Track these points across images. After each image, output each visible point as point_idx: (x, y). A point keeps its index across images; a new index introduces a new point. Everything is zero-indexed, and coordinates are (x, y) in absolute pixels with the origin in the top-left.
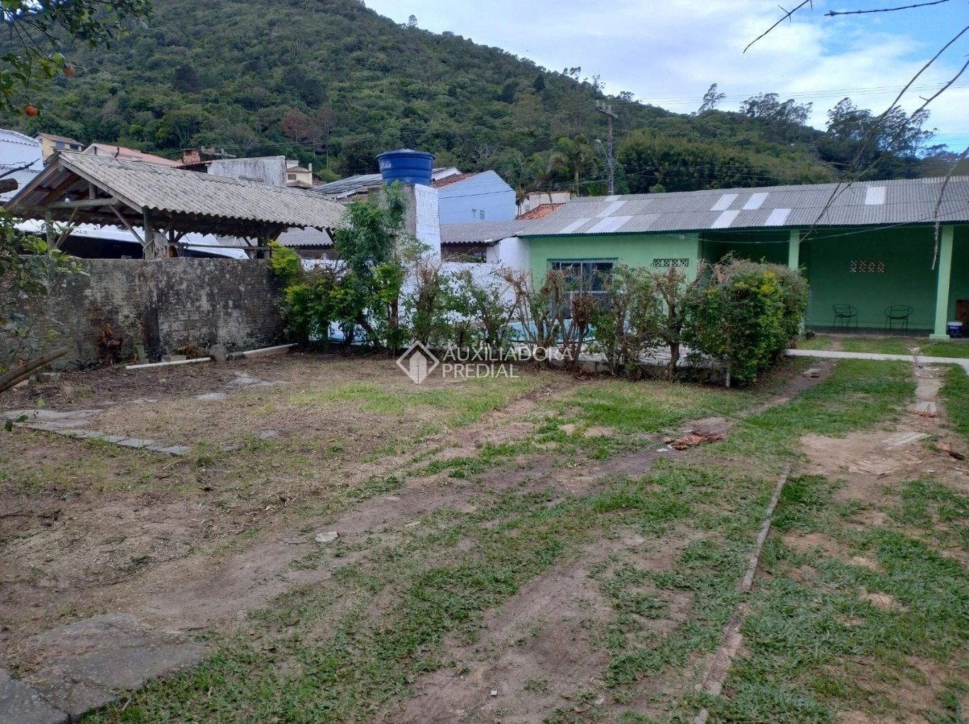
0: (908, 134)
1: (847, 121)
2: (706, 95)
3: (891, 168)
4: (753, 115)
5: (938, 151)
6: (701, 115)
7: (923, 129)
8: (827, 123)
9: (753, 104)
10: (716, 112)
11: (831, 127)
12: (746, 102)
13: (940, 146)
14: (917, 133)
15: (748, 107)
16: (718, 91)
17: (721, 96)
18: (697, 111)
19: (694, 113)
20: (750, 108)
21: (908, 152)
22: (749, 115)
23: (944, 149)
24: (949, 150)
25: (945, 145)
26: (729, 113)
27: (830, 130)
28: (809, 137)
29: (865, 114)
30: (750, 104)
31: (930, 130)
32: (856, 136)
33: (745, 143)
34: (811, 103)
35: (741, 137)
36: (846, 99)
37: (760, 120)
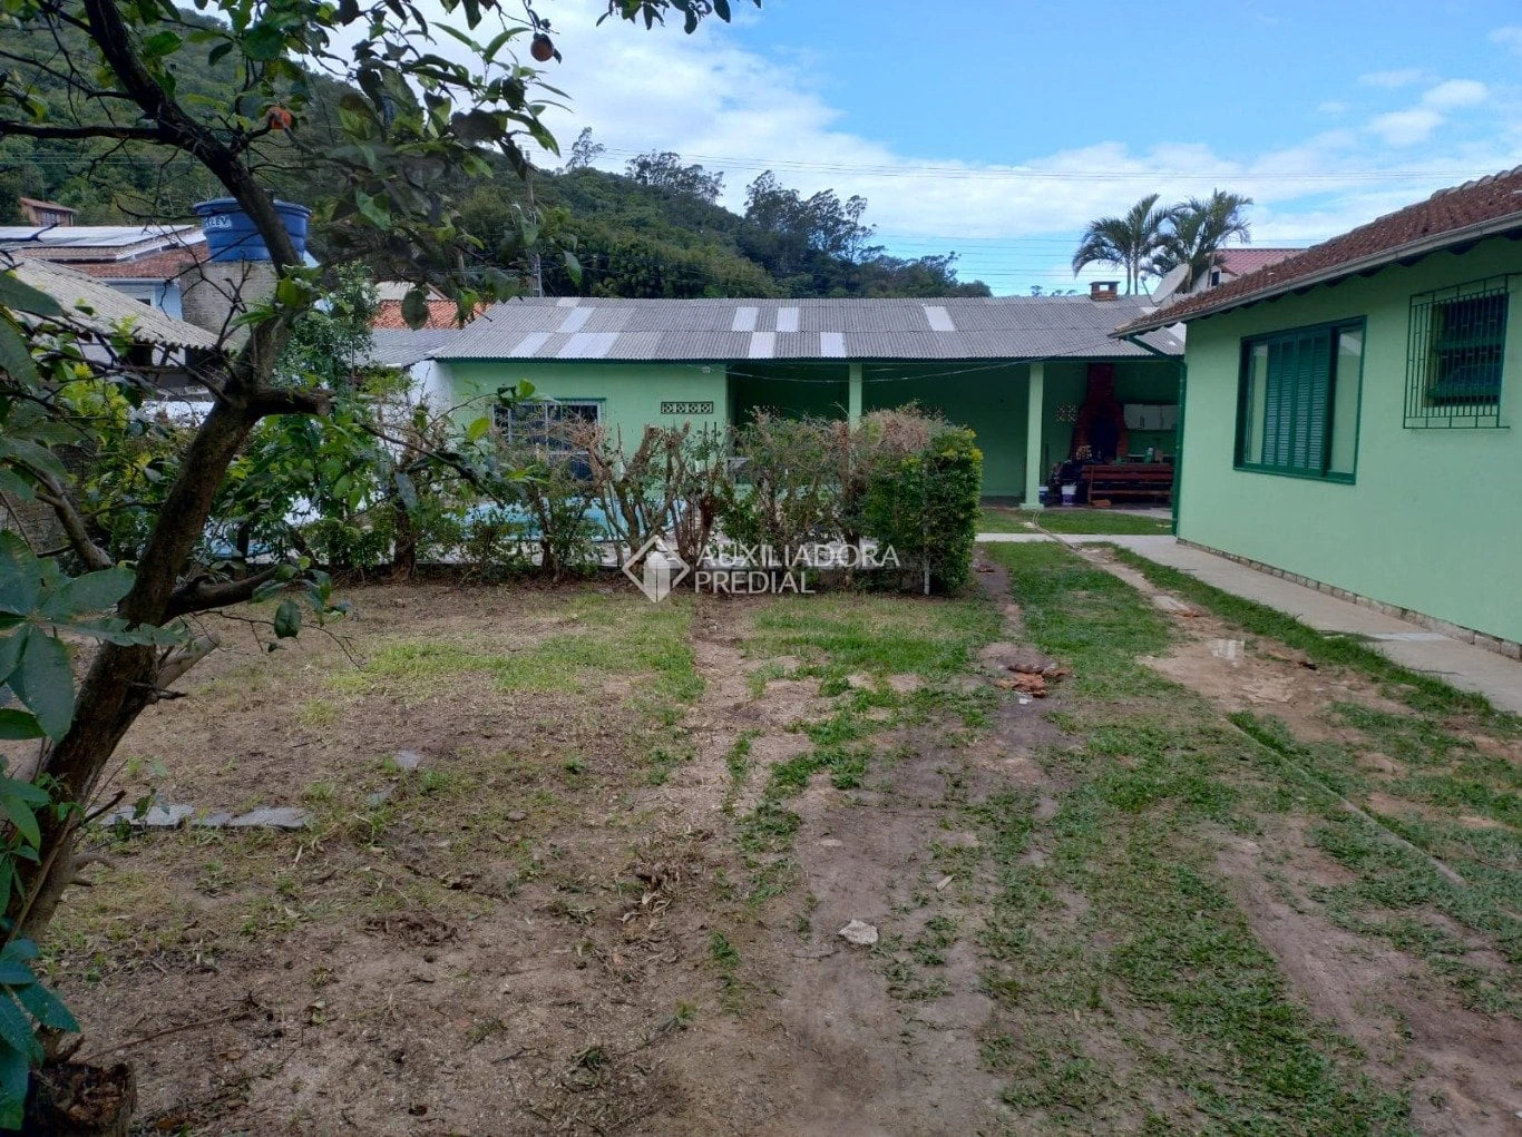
0: (843, 230)
1: (769, 203)
2: (576, 144)
3: (826, 274)
4: (645, 182)
5: (877, 255)
6: (571, 174)
7: (860, 224)
8: (747, 203)
9: (644, 165)
10: (592, 172)
11: (751, 210)
12: (633, 161)
13: (879, 248)
14: (853, 229)
15: (638, 169)
16: (594, 139)
17: (599, 148)
18: (564, 167)
19: (560, 169)
20: (641, 171)
21: (843, 253)
22: (639, 182)
23: (883, 252)
24: (890, 254)
25: (882, 247)
26: (611, 176)
27: (748, 215)
28: (721, 222)
29: (791, 197)
30: (639, 165)
31: (868, 226)
32: (780, 227)
33: (639, 224)
34: (721, 173)
35: (633, 213)
36: (768, 172)
37: (655, 190)
